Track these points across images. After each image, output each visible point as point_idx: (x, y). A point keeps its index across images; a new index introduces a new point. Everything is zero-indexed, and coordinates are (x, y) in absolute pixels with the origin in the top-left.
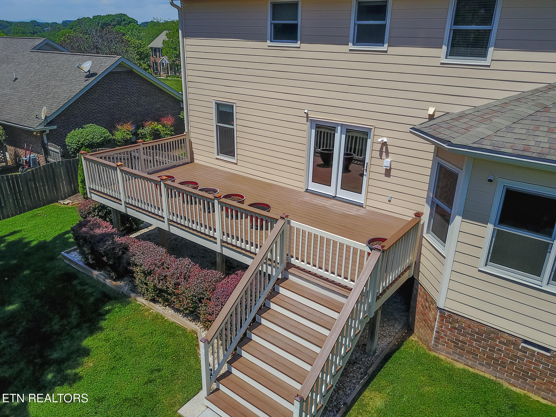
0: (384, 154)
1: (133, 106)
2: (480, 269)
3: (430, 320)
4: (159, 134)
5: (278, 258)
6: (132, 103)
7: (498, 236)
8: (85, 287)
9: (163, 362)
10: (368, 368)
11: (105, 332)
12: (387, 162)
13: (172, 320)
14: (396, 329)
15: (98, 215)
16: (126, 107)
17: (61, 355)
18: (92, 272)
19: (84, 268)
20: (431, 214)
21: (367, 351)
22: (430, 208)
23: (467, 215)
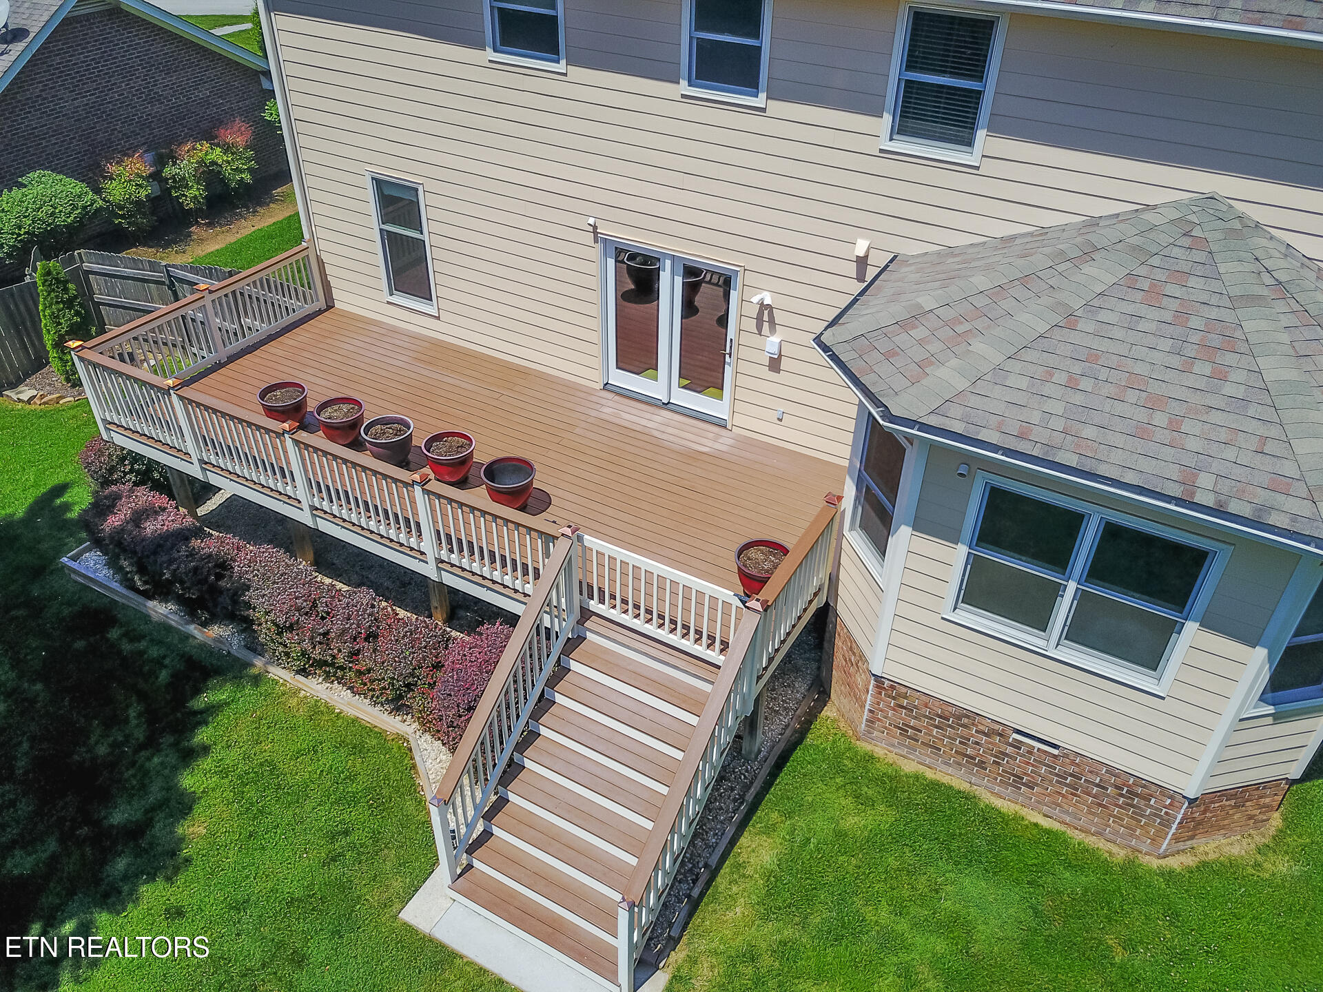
0: (766, 325)
1: (137, 102)
2: (944, 616)
3: (858, 688)
4: (219, 172)
5: (563, 600)
6: (134, 95)
7: (975, 566)
8: (142, 645)
9: (350, 812)
10: (747, 787)
11: (213, 752)
12: (772, 343)
13: (352, 712)
14: (798, 692)
15: (131, 471)
16: (120, 107)
17: (130, 815)
18: (145, 606)
19: (123, 596)
20: (857, 498)
21: (743, 752)
22: (855, 488)
23: (921, 525)
